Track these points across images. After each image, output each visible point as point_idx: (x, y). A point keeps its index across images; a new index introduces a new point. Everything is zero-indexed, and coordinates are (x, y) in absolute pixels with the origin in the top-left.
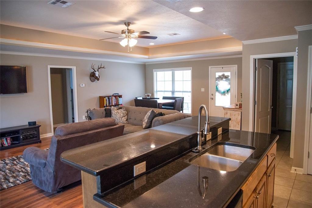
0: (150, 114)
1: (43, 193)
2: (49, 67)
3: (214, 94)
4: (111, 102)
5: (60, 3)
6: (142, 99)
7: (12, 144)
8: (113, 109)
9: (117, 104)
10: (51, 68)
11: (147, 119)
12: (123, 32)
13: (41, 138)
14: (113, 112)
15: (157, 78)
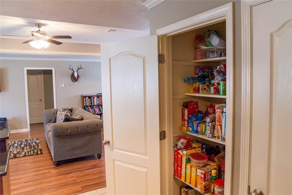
2: (26, 69)
4: (93, 102)
9: (100, 104)
10: (27, 70)
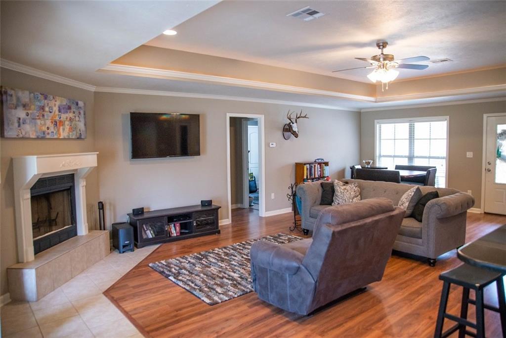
0: (413, 194)
1: (284, 314)
2: (228, 115)
3: (491, 162)
4: (313, 173)
5: (308, 14)
6: (361, 168)
7: (181, 233)
8: (338, 185)
9: (322, 176)
10: (231, 118)
11: (407, 202)
12: (375, 58)
13: (220, 225)
14: (338, 188)
15: (382, 135)
